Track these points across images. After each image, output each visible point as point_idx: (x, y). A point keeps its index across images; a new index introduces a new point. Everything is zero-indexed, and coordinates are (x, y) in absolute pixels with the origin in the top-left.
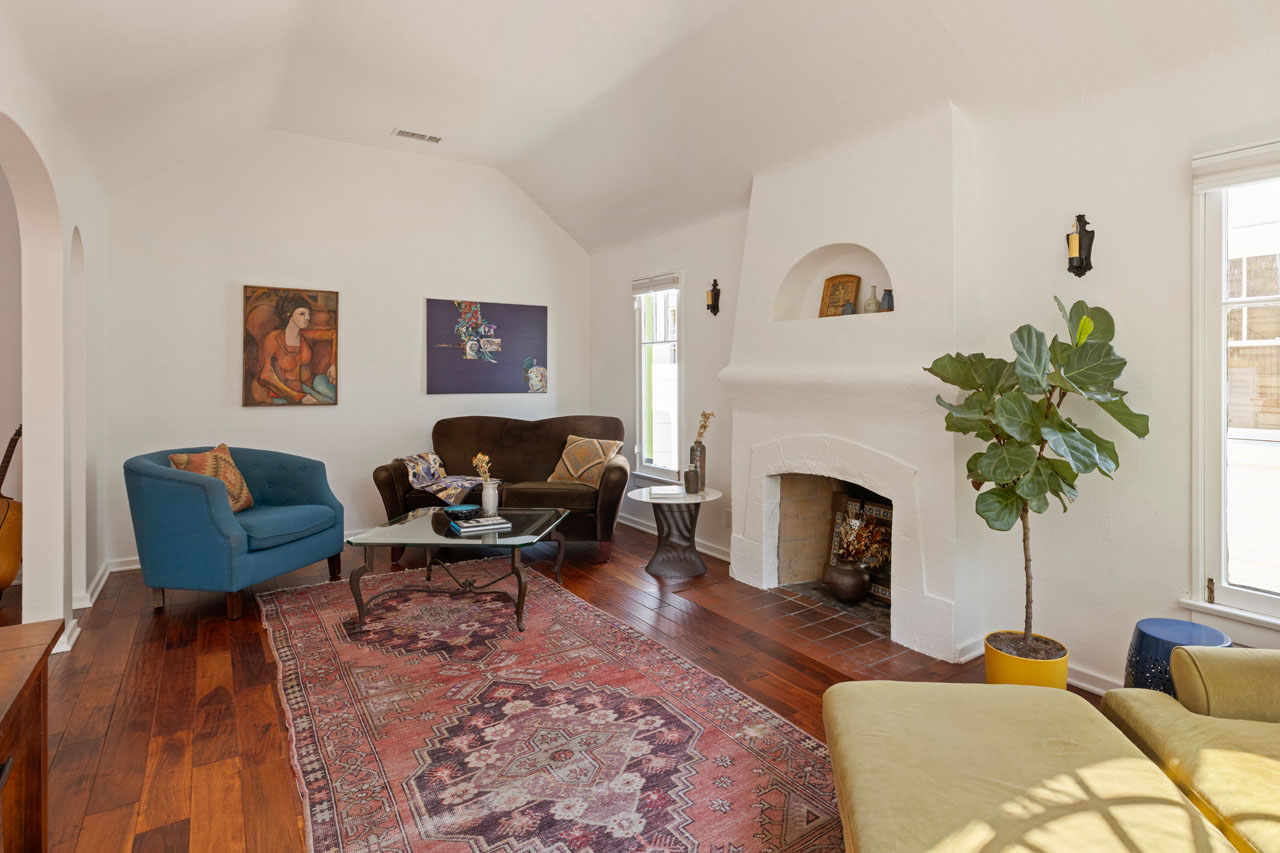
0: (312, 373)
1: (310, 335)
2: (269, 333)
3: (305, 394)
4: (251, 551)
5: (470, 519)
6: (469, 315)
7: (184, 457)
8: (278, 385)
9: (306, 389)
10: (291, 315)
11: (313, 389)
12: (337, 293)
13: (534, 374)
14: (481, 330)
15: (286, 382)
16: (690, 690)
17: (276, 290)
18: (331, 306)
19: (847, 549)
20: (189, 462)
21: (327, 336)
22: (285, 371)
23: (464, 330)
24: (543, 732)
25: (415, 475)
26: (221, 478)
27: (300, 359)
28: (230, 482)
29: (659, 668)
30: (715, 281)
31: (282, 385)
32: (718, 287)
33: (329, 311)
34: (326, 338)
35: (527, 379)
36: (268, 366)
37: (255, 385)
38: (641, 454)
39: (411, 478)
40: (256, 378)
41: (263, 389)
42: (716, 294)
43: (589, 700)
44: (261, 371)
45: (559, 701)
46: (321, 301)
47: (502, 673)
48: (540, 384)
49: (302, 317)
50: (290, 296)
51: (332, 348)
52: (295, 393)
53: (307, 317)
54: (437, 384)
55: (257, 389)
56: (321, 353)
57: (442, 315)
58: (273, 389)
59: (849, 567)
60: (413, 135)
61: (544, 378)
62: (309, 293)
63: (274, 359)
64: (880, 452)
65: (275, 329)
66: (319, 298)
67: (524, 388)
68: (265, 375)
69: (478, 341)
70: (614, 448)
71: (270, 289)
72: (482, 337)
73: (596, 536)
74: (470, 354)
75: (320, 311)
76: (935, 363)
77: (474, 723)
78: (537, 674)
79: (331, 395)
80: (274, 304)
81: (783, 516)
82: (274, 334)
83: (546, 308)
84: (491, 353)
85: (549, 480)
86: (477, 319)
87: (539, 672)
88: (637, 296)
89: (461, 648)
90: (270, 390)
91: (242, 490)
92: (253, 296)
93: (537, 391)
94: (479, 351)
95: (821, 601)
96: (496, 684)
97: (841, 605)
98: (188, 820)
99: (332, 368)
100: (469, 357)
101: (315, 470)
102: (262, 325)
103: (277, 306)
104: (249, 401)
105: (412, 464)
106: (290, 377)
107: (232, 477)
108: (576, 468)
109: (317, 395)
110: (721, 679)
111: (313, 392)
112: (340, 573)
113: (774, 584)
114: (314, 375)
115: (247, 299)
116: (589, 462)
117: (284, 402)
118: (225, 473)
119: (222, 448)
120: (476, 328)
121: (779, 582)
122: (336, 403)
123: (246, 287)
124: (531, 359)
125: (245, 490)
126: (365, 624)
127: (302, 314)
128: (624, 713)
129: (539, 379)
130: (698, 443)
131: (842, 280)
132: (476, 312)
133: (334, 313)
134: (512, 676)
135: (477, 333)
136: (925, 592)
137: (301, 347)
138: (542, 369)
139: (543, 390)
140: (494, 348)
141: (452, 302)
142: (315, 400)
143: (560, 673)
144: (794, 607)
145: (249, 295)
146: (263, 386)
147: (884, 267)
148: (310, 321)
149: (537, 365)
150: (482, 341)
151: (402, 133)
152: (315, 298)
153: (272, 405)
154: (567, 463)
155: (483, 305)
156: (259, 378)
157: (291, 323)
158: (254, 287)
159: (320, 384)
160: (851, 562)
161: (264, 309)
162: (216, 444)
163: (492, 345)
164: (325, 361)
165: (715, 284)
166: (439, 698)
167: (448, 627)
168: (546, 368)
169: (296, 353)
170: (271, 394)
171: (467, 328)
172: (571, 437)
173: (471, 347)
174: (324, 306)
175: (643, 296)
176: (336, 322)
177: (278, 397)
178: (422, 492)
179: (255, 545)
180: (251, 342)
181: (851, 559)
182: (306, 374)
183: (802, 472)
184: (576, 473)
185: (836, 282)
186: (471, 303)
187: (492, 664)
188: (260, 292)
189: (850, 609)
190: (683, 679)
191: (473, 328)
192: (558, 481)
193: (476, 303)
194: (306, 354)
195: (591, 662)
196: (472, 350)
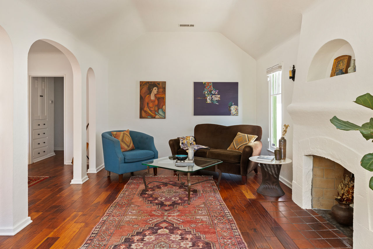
0: (158, 108)
1: (158, 96)
2: (146, 96)
3: (156, 115)
4: (125, 163)
5: (182, 160)
6: (208, 87)
7: (115, 133)
8: (149, 112)
9: (157, 113)
10: (152, 90)
11: (158, 113)
12: (165, 82)
13: (233, 108)
14: (213, 92)
15: (151, 111)
16: (228, 244)
17: (148, 82)
18: (164, 86)
19: (342, 197)
20: (116, 134)
21: (163, 96)
22: (151, 107)
23: (207, 92)
24: (162, 243)
25: (182, 143)
26: (124, 140)
27: (155, 104)
28: (127, 141)
29: (224, 231)
30: (294, 66)
31: (150, 112)
32: (295, 68)
33: (163, 88)
34: (162, 97)
35: (230, 110)
36: (146, 106)
37: (143, 112)
38: (270, 141)
39: (181, 144)
40: (143, 110)
41: (145, 113)
42: (294, 72)
43: (188, 236)
44: (144, 108)
45: (178, 233)
46: (161, 85)
47: (170, 218)
48: (235, 113)
49: (155, 90)
50: (152, 84)
51: (164, 100)
52: (153, 115)
53: (157, 90)
54: (197, 112)
55: (144, 114)
56: (161, 101)
57: (199, 87)
58: (148, 113)
59: (343, 207)
60: (185, 25)
61: (237, 110)
62: (158, 83)
63: (148, 104)
64: (349, 148)
65: (148, 94)
66: (160, 84)
67: (229, 113)
68: (145, 109)
69: (212, 96)
70: (254, 138)
71: (146, 82)
72: (213, 95)
73: (240, 173)
74: (209, 101)
75: (160, 88)
76: (357, 99)
77: (146, 233)
78: (180, 221)
79: (164, 115)
80: (148, 86)
81: (314, 175)
82: (148, 96)
83: (238, 83)
84: (216, 100)
85: (228, 149)
86: (211, 88)
87: (181, 221)
88: (269, 75)
89: (166, 206)
90: (147, 113)
91: (130, 144)
92: (143, 84)
93: (234, 115)
94: (212, 99)
95: (328, 221)
96: (165, 221)
97: (338, 225)
98: (59, 237)
99: (164, 106)
100: (208, 102)
101: (150, 139)
102: (144, 93)
103: (148, 87)
104: (141, 117)
105: (182, 140)
106: (152, 109)
107: (128, 139)
108: (237, 145)
109: (159, 115)
110: (245, 243)
111: (158, 114)
112: (157, 173)
113: (309, 207)
114: (159, 109)
115: (141, 85)
116: (242, 143)
117: (150, 117)
118: (126, 138)
119: (127, 131)
120: (211, 91)
121: (312, 207)
122: (165, 118)
123: (140, 82)
124: (232, 103)
125: (132, 144)
126: (148, 191)
127: (155, 89)
128: (195, 245)
129: (235, 110)
130: (283, 138)
131: (342, 59)
132: (211, 86)
133: (164, 88)
134: (172, 220)
135: (211, 94)
136: (370, 229)
137: (155, 100)
138: (236, 106)
139: (237, 114)
140: (217, 99)
141: (202, 83)
142: (159, 117)
143: (187, 223)
144: (313, 220)
145: (141, 84)
146: (145, 112)
147: (352, 48)
148: (158, 92)
149: (234, 105)
150: (213, 96)
151: (181, 25)
152: (159, 84)
153: (147, 118)
154: (234, 143)
155: (214, 83)
156: (144, 110)
157: (152, 92)
158: (142, 82)
159: (160, 112)
160: (345, 205)
161: (145, 88)
162: (126, 129)
163: (217, 98)
164: (162, 104)
165: (294, 67)
166: (144, 221)
167: (169, 198)
168: (238, 106)
169: (153, 102)
170: (147, 115)
171: (208, 92)
172: (239, 133)
173: (209, 99)
174: (161, 86)
175: (271, 75)
176: (165, 91)
177: (149, 116)
178: (183, 149)
179: (126, 161)
180: (142, 99)
181: (344, 202)
182: (156, 109)
183: (316, 155)
184: (237, 147)
185: (339, 60)
186: (209, 83)
187: (170, 214)
188: (144, 83)
189: (341, 228)
190: (230, 239)
191: (210, 92)
192: (231, 150)
193: (211, 82)
194: (156, 102)
195: (202, 221)
196: (209, 100)
